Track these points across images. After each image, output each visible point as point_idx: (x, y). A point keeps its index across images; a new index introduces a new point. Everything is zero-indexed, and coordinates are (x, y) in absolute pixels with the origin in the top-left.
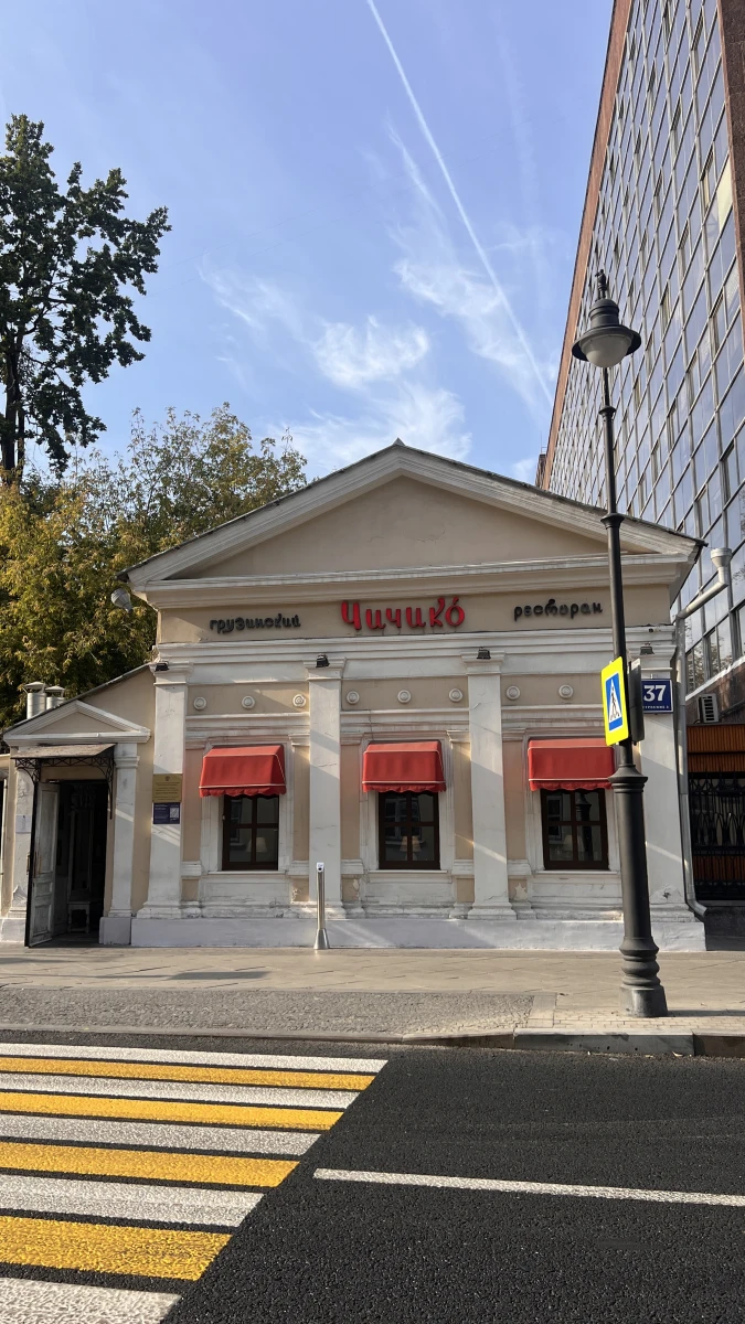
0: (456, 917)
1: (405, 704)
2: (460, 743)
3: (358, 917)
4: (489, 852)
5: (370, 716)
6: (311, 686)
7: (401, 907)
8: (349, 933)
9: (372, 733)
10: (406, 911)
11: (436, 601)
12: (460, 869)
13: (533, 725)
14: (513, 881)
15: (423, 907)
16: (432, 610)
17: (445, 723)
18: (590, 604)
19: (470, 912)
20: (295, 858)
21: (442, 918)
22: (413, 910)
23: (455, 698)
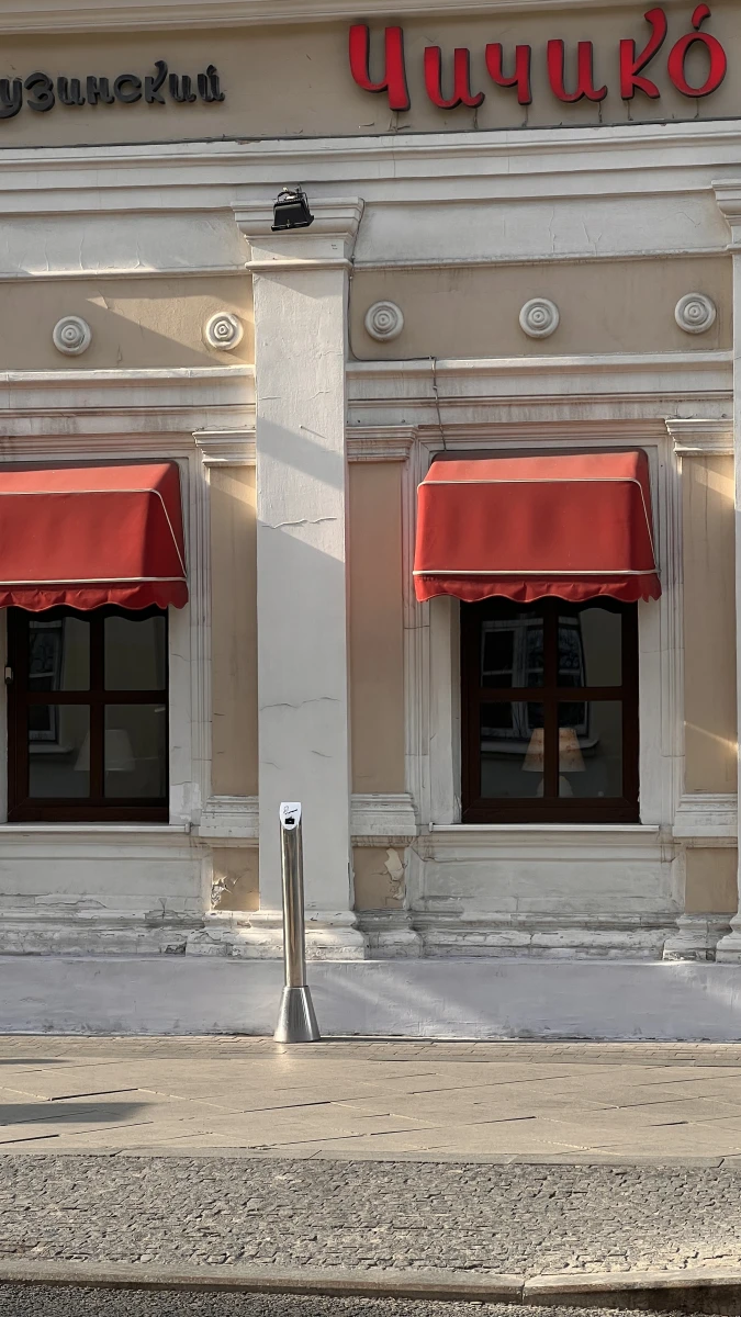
0: (681, 955)
1: (540, 341)
2: (707, 459)
3: (401, 953)
5: (434, 375)
6: (260, 287)
7: (523, 927)
8: (374, 998)
9: (442, 427)
10: (539, 938)
11: (640, 19)
12: (696, 821)
15: (587, 926)
16: (627, 46)
17: (660, 398)
19: (725, 942)
20: (217, 789)
21: (641, 958)
22: (558, 936)
23: (692, 323)
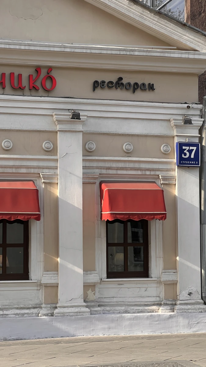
0: (45, 315)
1: (7, 151)
2: (50, 184)
4: (70, 266)
10: (5, 312)
11: (34, 70)
12: (48, 279)
13: (104, 171)
14: (87, 287)
15: (17, 308)
16: (30, 76)
17: (39, 167)
18: (147, 83)
19: (56, 311)
21: (33, 316)
22: (10, 311)
23: (47, 148)
